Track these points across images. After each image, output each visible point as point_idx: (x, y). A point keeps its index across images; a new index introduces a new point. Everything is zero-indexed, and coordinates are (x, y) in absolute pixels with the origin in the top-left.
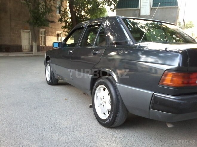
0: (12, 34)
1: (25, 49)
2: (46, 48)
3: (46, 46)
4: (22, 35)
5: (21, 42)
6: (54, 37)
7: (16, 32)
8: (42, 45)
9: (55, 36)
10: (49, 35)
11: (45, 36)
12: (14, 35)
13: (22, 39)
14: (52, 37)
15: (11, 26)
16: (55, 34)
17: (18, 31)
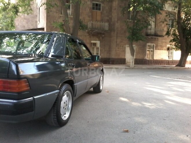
0: (117, 49)
1: (128, 62)
2: (154, 61)
3: (153, 59)
4: (126, 49)
5: (125, 56)
6: (163, 51)
7: (121, 47)
8: (149, 58)
9: (165, 50)
10: (159, 49)
11: (154, 50)
12: (119, 50)
13: (126, 53)
14: (161, 51)
15: (116, 42)
16: (165, 48)
17: (123, 46)
